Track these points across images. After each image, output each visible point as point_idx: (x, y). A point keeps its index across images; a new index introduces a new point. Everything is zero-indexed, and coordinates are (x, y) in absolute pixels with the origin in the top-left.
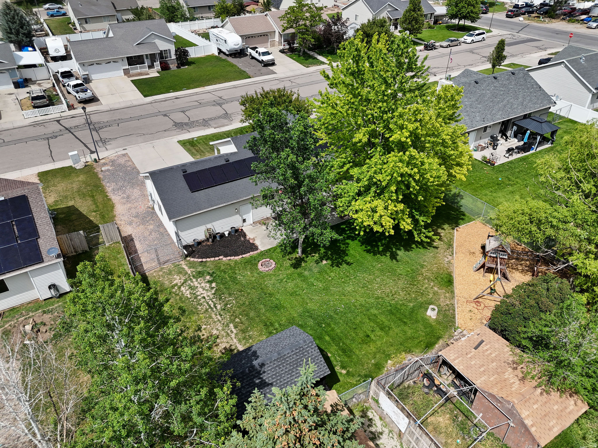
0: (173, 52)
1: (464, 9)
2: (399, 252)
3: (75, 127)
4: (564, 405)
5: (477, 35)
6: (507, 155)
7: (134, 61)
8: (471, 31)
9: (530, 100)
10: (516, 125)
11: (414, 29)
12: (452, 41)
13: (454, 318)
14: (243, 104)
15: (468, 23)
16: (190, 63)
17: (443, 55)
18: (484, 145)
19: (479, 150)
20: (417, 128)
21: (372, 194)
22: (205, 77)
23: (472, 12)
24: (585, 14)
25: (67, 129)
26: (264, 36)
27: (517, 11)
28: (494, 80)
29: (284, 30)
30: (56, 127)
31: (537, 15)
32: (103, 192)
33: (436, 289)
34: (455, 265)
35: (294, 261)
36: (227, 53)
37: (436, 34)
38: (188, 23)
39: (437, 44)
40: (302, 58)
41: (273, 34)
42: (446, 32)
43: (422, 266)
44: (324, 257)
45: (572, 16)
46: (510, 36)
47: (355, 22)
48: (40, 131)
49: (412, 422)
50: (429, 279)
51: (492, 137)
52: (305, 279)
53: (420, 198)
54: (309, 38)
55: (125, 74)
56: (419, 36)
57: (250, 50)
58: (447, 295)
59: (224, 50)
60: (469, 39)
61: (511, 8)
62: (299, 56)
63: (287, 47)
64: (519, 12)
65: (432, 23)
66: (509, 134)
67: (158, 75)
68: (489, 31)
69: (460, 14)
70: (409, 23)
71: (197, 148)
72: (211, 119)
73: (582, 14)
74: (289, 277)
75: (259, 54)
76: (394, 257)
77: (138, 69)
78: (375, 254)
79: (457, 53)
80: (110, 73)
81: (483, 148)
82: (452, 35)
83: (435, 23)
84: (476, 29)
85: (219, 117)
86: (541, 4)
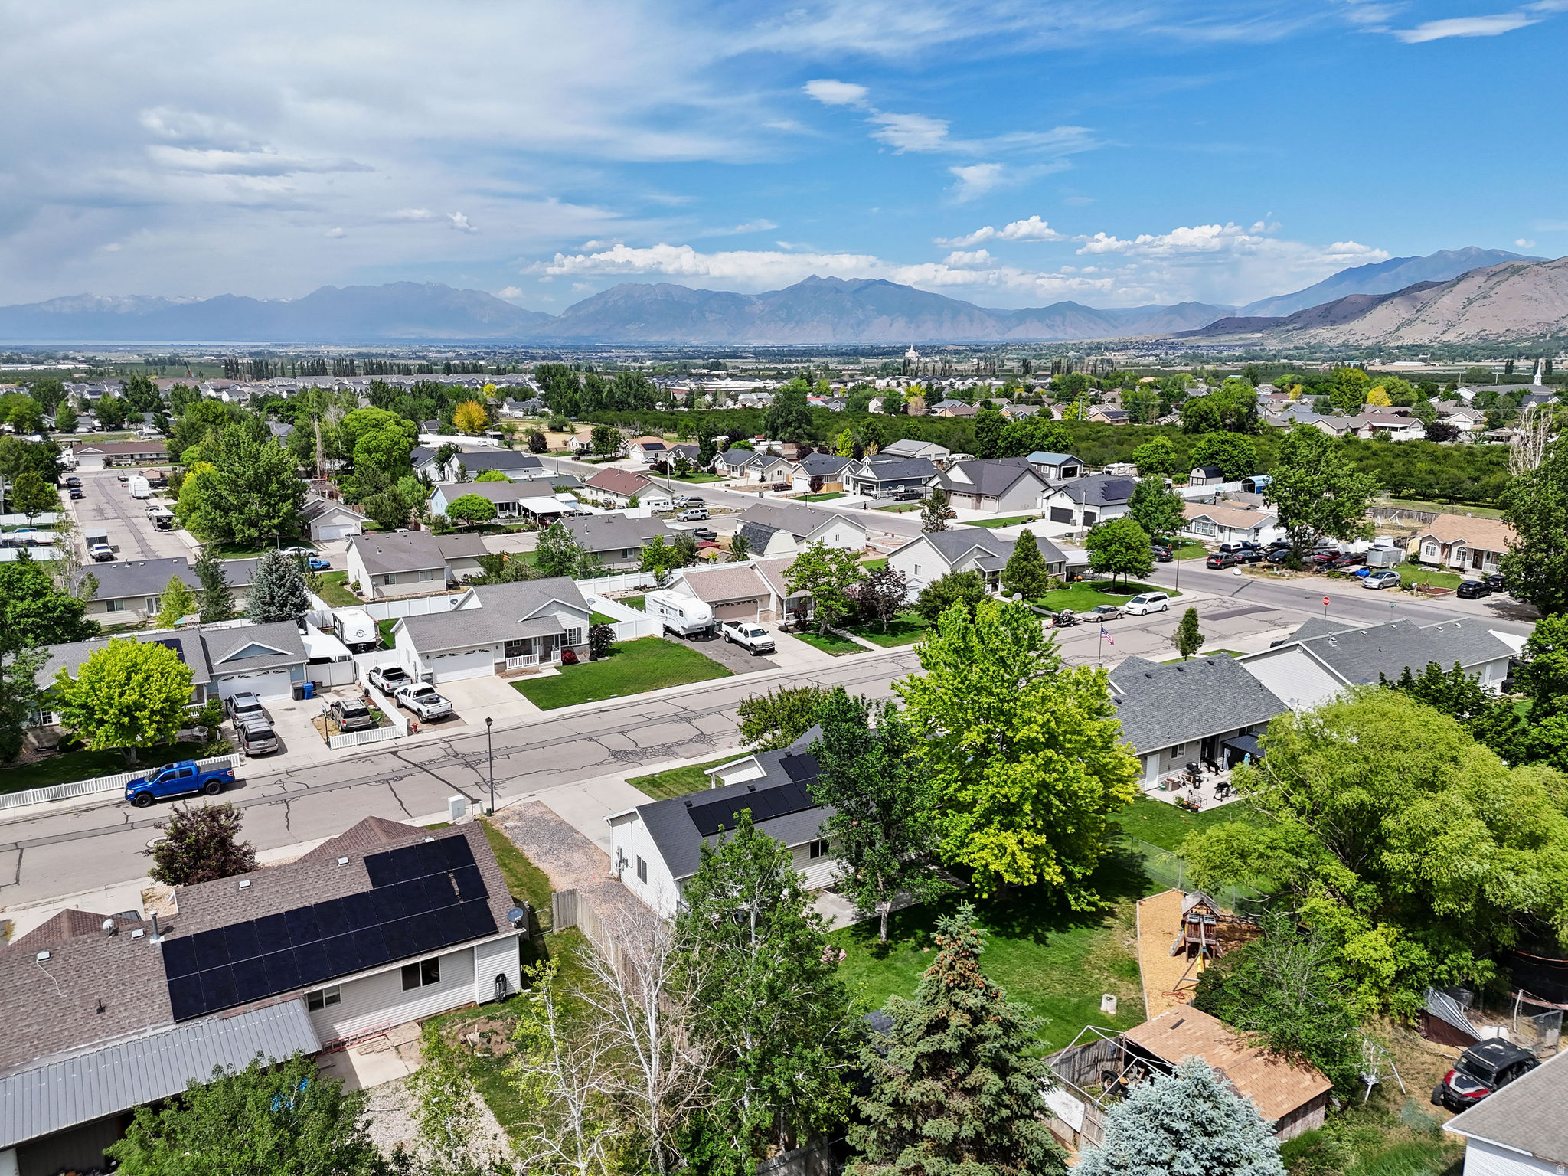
0: (585, 633)
1: (1119, 557)
2: (1048, 934)
3: (429, 761)
4: (1296, 1079)
5: (1151, 600)
6: (1219, 796)
7: (516, 648)
8: (1140, 593)
9: (1246, 707)
10: (1227, 746)
11: (1030, 590)
12: (1105, 611)
13: (1145, 1014)
14: (743, 713)
15: (1133, 579)
16: (612, 652)
17: (1090, 636)
18: (1177, 780)
19: (1170, 788)
20: (1048, 720)
21: (995, 825)
22: (648, 674)
23: (1136, 561)
24: (1359, 563)
25: (416, 765)
26: (750, 603)
27: (1227, 557)
28: (1178, 673)
29: (790, 593)
30: (396, 764)
31: (1267, 564)
32: (520, 857)
33: (1113, 980)
34: (1141, 950)
35: (875, 950)
36: (683, 633)
37: (1073, 598)
38: (592, 581)
39: (1077, 616)
40: (823, 640)
41: (765, 600)
42: (1093, 595)
43: (1088, 952)
44: (925, 942)
45: (1334, 566)
46: (1217, 603)
47: (916, 577)
48: (365, 769)
49: (1088, 1106)
50: (1100, 968)
51: (1189, 767)
52: (899, 973)
53: (1070, 830)
54: (838, 605)
55: (497, 672)
56: (1040, 601)
57: (725, 627)
58: (1131, 987)
59: (676, 627)
60: (1138, 608)
61: (1216, 552)
62: (818, 637)
63: (794, 621)
64: (1230, 559)
65: (1063, 580)
66: (1219, 761)
67: (558, 673)
68: (1176, 594)
69: (1115, 564)
70: (1019, 580)
71: (664, 789)
72: (676, 744)
73: (1352, 564)
74: (871, 970)
75: (746, 633)
76: (1040, 940)
77: (521, 663)
78: (1009, 937)
79: (1116, 631)
80: (471, 670)
81: (1177, 786)
82: (1106, 600)
83: (1071, 577)
84: (1150, 589)
85: (690, 741)
86: (1273, 544)
